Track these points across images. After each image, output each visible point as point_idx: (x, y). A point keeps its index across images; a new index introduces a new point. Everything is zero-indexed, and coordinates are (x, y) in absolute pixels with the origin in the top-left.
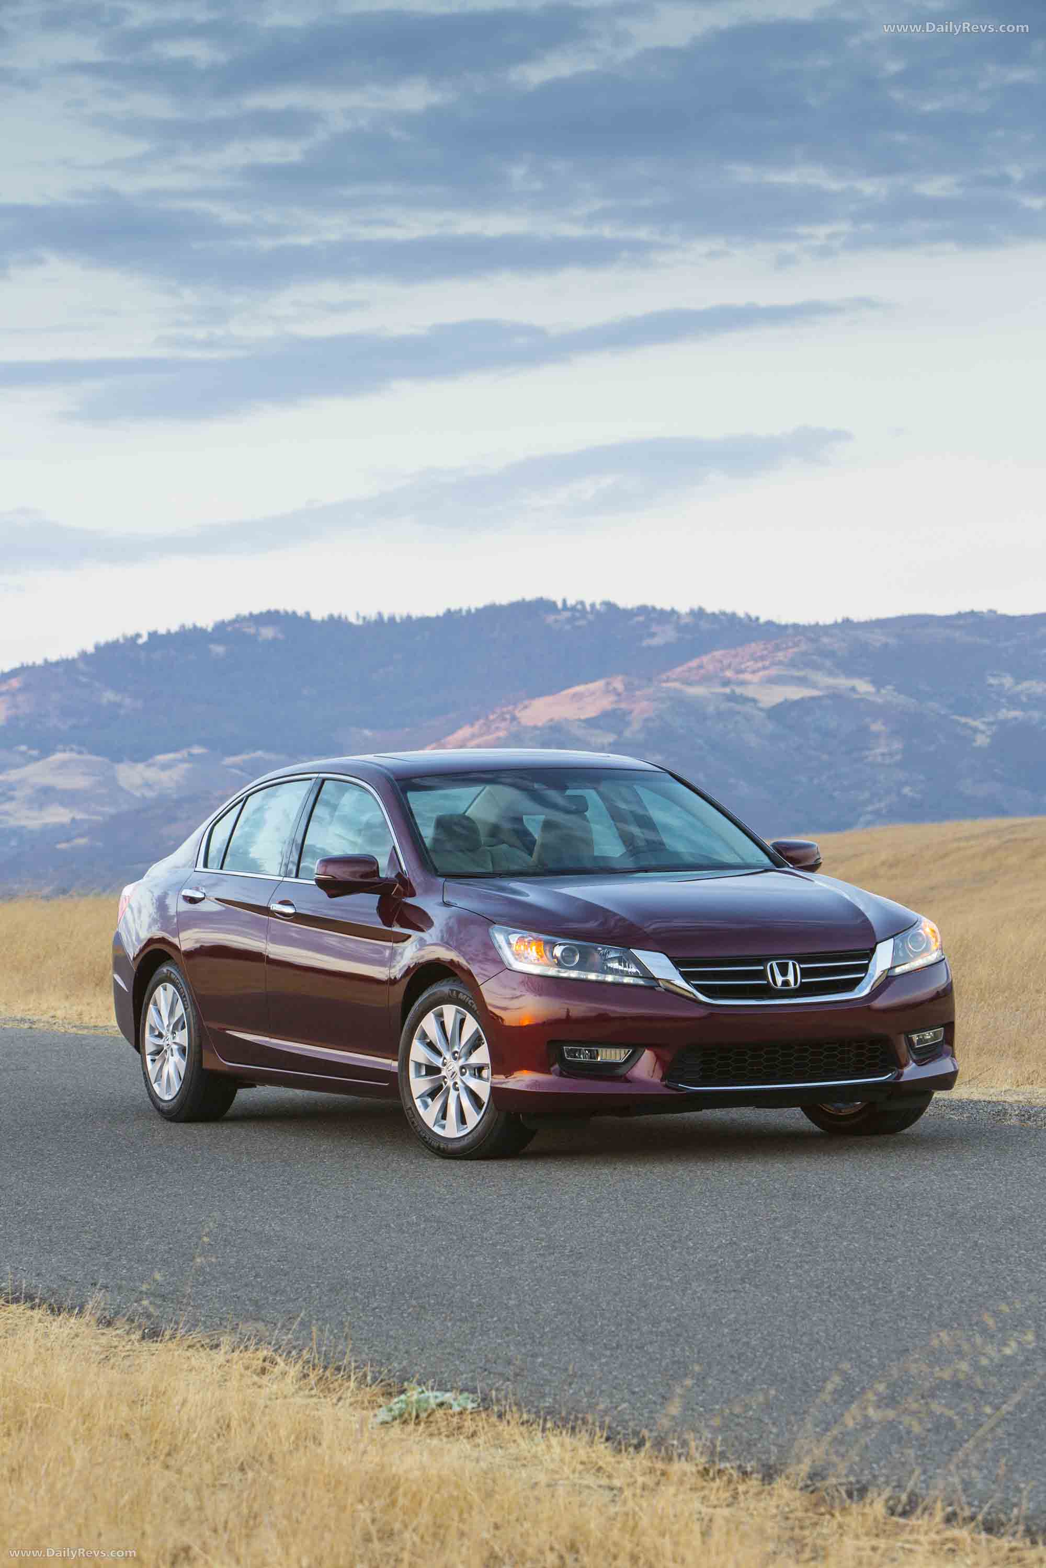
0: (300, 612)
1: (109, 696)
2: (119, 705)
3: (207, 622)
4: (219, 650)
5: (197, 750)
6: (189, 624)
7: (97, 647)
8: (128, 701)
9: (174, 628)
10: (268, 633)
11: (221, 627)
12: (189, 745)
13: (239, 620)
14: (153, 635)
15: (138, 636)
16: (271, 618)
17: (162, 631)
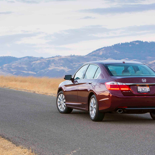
0: (141, 41)
1: (116, 51)
2: (117, 53)
3: (129, 42)
4: (130, 45)
5: (127, 59)
6: (127, 42)
7: (114, 45)
8: (118, 52)
9: (125, 43)
10: (137, 43)
11: (131, 42)
12: (126, 58)
13: (133, 42)
14: (122, 43)
15: (120, 43)
16: (137, 41)
17: (123, 43)
